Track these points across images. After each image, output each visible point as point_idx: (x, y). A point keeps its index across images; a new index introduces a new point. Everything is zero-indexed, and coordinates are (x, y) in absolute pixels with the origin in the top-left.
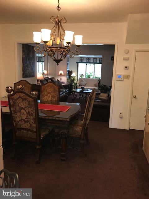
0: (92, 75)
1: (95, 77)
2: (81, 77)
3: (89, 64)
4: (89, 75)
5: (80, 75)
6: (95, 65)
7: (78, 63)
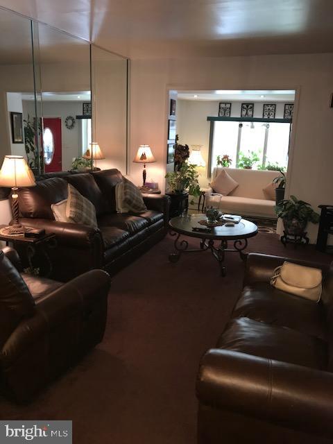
0: (256, 160)
1: (266, 165)
2: (220, 166)
3: (249, 123)
4: (246, 160)
5: (218, 158)
6: (268, 127)
7: (212, 120)
